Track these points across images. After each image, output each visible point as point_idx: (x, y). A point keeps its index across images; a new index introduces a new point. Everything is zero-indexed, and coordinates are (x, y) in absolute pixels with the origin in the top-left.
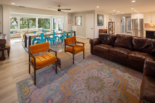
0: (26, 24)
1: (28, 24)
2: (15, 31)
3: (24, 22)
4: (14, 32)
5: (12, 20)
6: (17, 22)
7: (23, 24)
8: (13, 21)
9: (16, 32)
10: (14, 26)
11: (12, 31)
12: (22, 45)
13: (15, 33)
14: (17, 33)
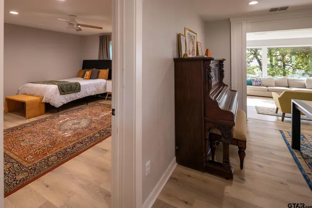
0: (279, 65)
1: (284, 65)
2: (256, 81)
3: (274, 60)
4: (254, 83)
5: (250, 57)
6: (259, 61)
7: (271, 65)
8: (252, 59)
9: (259, 83)
10: (253, 69)
11: (250, 80)
12: (281, 132)
13: (256, 86)
14: (260, 85)
